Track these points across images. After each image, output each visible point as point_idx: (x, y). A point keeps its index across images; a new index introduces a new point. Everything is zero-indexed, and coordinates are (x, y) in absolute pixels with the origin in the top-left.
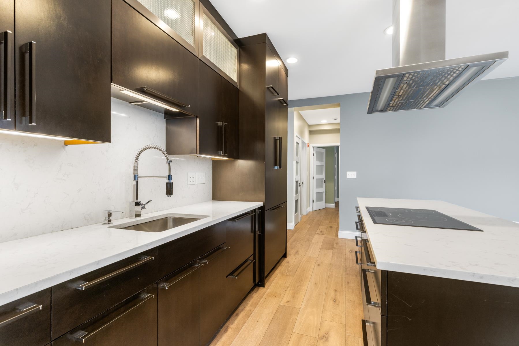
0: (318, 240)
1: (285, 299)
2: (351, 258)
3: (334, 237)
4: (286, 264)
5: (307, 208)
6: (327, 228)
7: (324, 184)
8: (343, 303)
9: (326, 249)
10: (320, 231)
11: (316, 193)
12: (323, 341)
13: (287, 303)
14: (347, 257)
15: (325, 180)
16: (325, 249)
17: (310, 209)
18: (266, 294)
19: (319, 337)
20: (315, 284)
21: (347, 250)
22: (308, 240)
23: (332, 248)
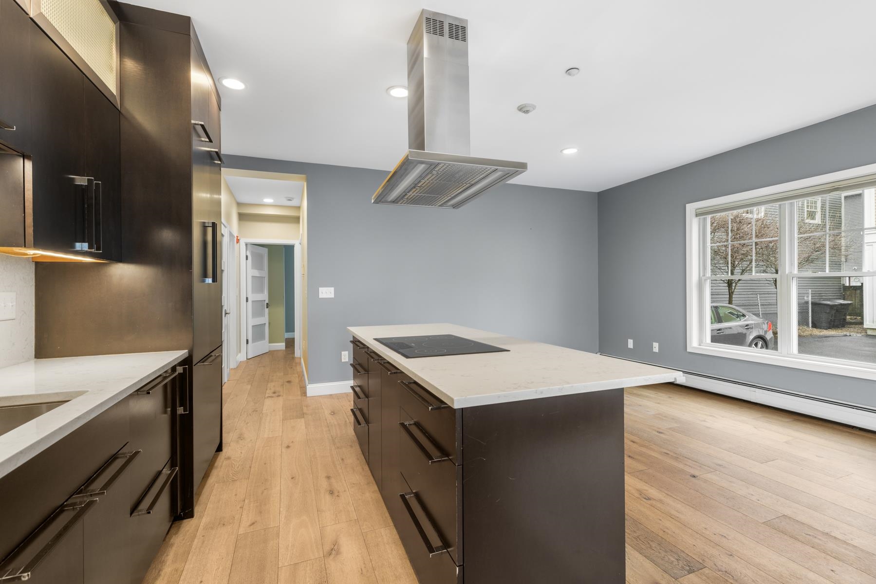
0: (272, 407)
1: (246, 520)
2: (336, 423)
3: (299, 397)
4: (225, 463)
5: (237, 356)
6: (283, 385)
7: (267, 310)
8: (345, 491)
9: (293, 419)
10: (273, 390)
11: (253, 326)
12: (332, 557)
13: (252, 527)
14: (330, 423)
15: (267, 304)
16: (291, 419)
17: (242, 357)
18: (201, 527)
19: (325, 554)
20: (292, 478)
21: (327, 413)
22: (255, 411)
23: (302, 415)
